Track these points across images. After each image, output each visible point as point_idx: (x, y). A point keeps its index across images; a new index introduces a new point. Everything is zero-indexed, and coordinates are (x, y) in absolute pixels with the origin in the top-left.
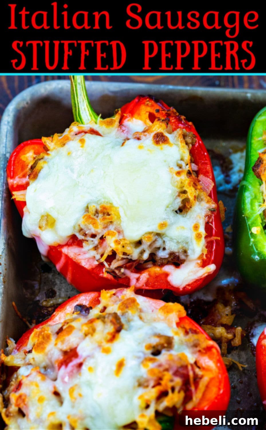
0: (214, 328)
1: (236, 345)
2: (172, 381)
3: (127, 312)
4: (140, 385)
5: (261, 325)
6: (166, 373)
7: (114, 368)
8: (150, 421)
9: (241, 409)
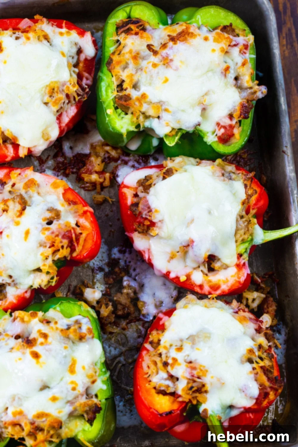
0: (90, 176)
1: (106, 186)
2: (61, 242)
3: (29, 191)
4: (41, 246)
5: (123, 167)
6: (57, 238)
7: (24, 235)
8: (50, 267)
9: (113, 230)
